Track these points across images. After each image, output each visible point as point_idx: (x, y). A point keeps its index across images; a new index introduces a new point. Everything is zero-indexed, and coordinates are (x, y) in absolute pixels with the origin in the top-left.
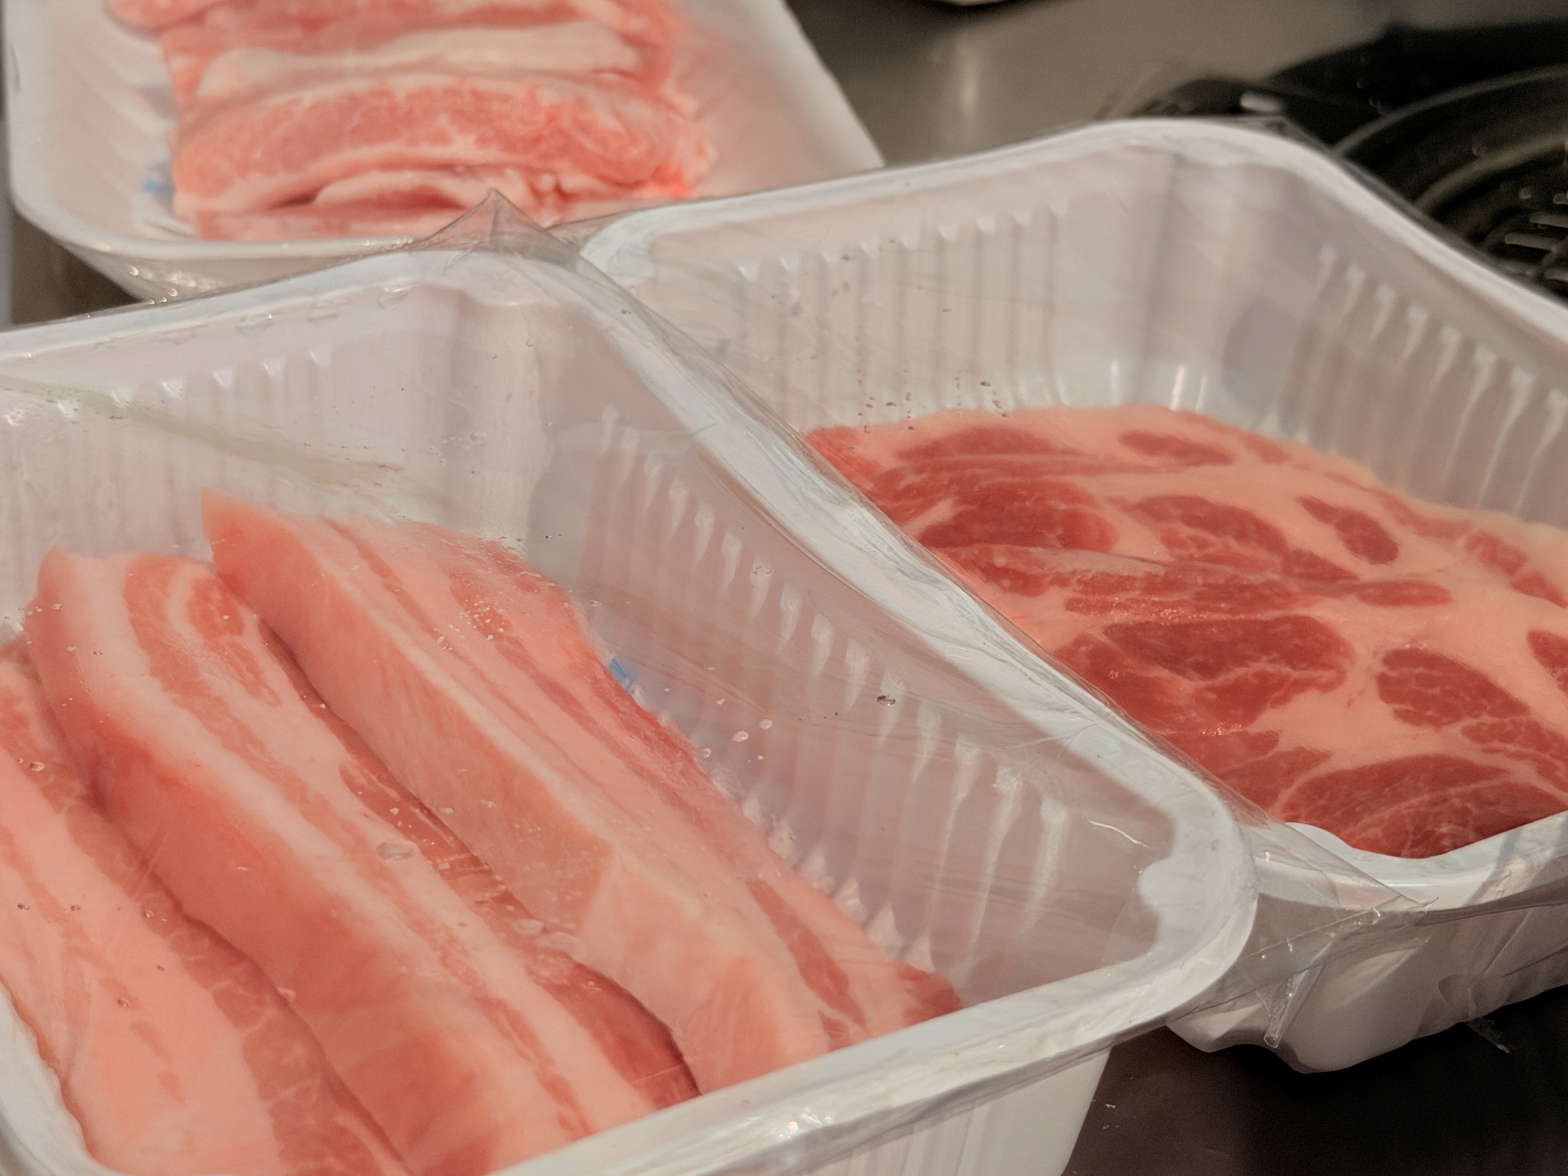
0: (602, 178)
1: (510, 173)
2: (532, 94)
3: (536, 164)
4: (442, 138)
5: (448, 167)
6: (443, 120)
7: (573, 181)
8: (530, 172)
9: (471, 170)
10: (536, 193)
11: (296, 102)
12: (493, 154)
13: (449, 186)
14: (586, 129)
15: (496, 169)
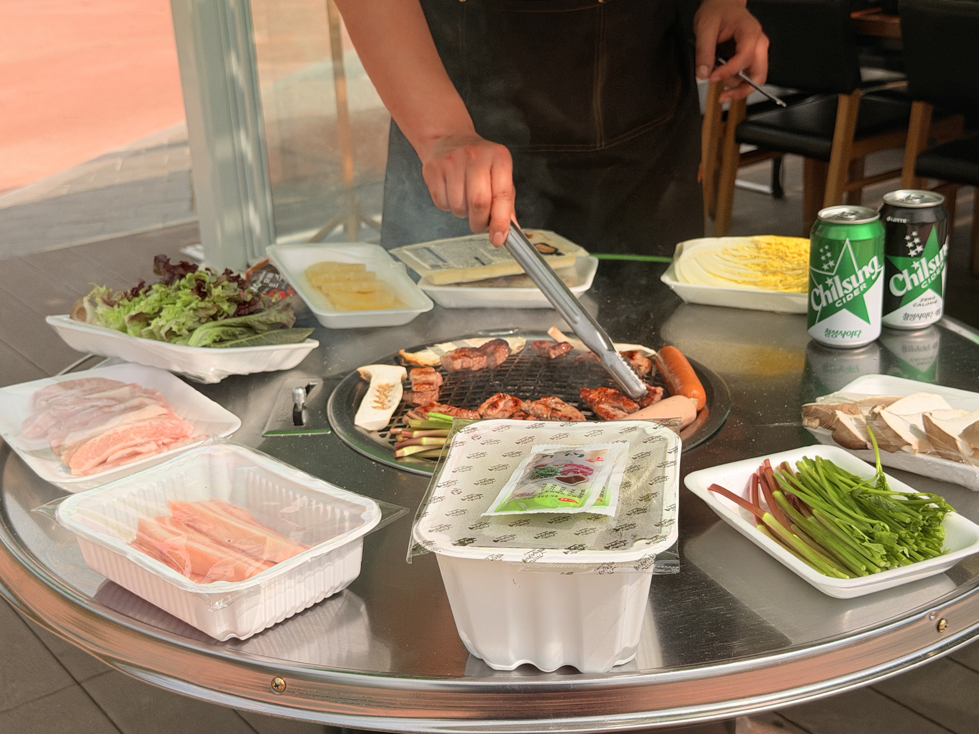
0: (172, 438)
1: (152, 442)
2: (150, 423)
3: (157, 439)
4: (132, 439)
5: (136, 445)
6: (132, 435)
7: (166, 441)
8: (156, 441)
9: (142, 444)
10: (158, 445)
11: (95, 440)
12: (146, 439)
13: (138, 449)
14: (165, 428)
15: (149, 442)
